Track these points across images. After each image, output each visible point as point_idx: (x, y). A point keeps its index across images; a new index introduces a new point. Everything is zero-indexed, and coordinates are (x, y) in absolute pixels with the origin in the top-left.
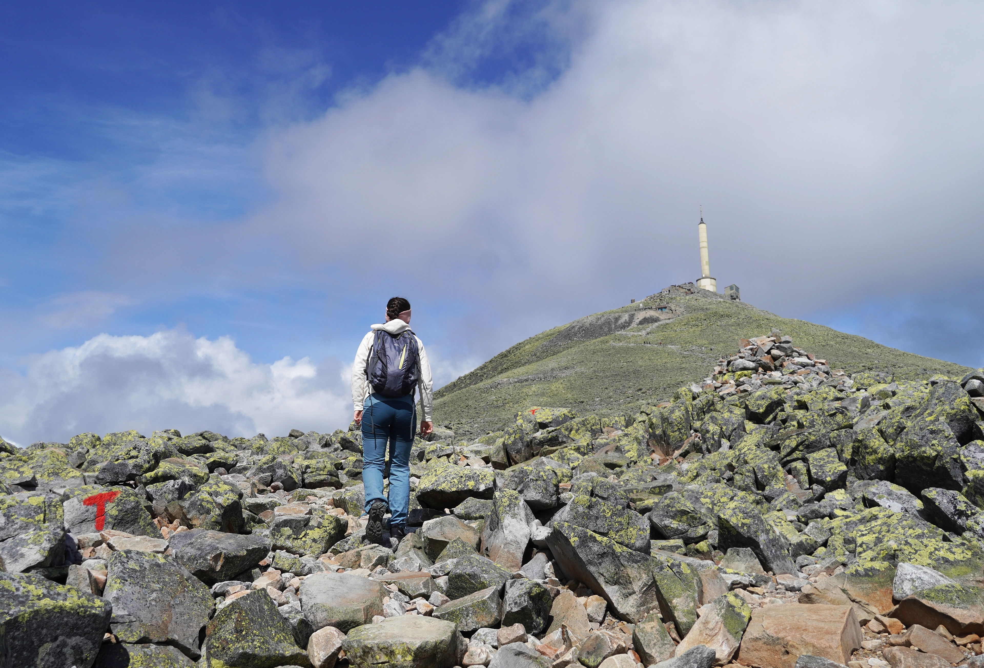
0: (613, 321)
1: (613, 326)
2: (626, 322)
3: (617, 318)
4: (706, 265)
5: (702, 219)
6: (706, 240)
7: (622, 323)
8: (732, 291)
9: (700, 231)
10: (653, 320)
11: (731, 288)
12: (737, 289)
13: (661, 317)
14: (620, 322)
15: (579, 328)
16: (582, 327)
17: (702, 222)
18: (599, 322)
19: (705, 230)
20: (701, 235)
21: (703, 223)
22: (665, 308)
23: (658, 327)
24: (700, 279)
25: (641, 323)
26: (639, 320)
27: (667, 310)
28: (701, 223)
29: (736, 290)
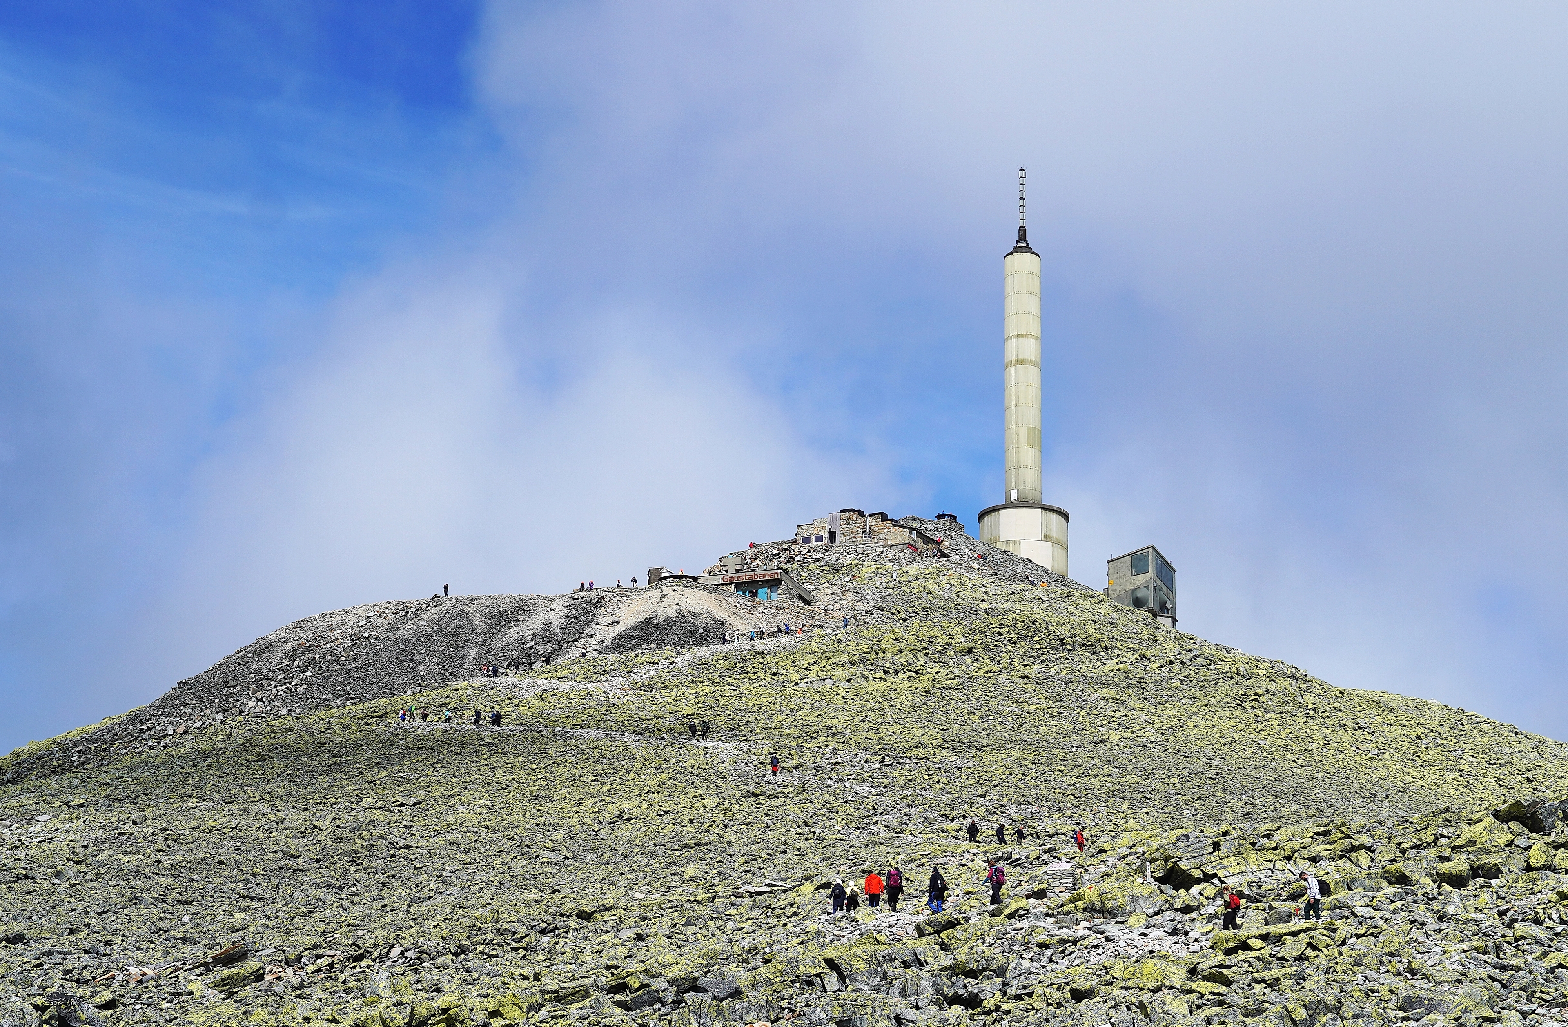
0: (480, 627)
1: (473, 653)
2: (544, 635)
3: (503, 614)
4: (1029, 445)
5: (1022, 230)
6: (1036, 330)
7: (521, 641)
8: (1141, 579)
9: (1012, 284)
10: (692, 633)
11: (1138, 562)
12: (1166, 571)
13: (739, 625)
14: (512, 634)
15: (292, 656)
16: (308, 649)
17: (1022, 244)
18: (405, 631)
19: (1035, 285)
20: (1011, 305)
21: (1028, 249)
22: (773, 584)
23: (702, 665)
24: (995, 510)
25: (621, 643)
26: (619, 629)
27: (777, 597)
28: (1016, 250)
29: (1158, 574)
